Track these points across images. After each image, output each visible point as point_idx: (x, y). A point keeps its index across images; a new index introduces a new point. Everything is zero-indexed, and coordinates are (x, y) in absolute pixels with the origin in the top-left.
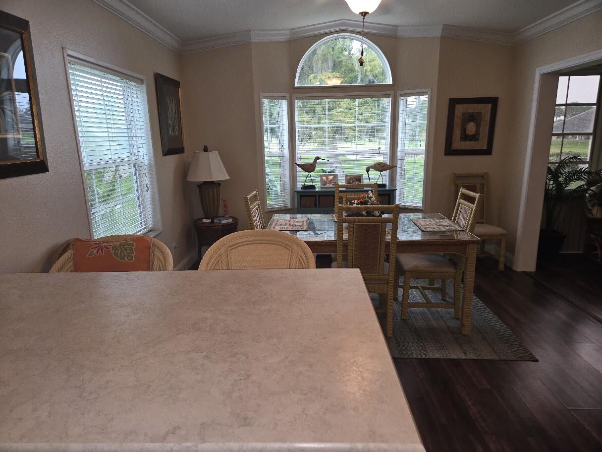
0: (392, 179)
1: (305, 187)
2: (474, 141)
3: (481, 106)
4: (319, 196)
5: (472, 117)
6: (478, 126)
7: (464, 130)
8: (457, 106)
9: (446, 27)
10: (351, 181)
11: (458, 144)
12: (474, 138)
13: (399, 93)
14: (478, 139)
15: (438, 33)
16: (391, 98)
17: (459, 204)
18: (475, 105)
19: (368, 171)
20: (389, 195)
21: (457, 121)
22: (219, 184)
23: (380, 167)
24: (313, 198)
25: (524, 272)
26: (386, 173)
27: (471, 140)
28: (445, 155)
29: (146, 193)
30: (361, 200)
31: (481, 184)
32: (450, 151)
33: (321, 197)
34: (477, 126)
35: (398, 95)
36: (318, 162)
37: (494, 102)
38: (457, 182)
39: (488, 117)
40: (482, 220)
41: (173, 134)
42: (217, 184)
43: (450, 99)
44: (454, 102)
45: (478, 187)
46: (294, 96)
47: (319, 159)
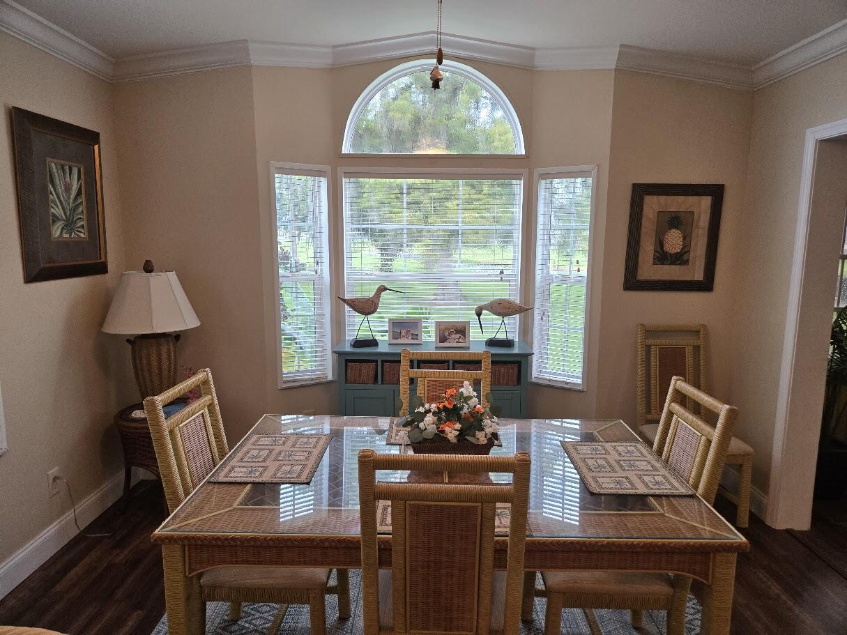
0: (526, 330)
1: (358, 343)
2: (680, 264)
3: (692, 200)
4: (383, 362)
5: (675, 221)
6: (686, 237)
7: (660, 243)
8: (647, 198)
9: (626, 51)
10: (446, 334)
11: (649, 270)
12: (680, 258)
13: (538, 170)
14: (686, 262)
15: (611, 62)
16: (522, 181)
17: (671, 414)
18: (681, 198)
19: (479, 314)
20: (519, 363)
21: (648, 226)
22: (176, 339)
23: (503, 309)
24: (372, 366)
25: (788, 531)
26: (514, 321)
27: (673, 263)
28: (626, 289)
30: (446, 403)
31: (694, 346)
32: (633, 283)
33: (386, 365)
34: (684, 238)
35: (538, 175)
36: (384, 295)
37: (716, 192)
39: (704, 221)
41: (65, 236)
42: (171, 337)
43: (634, 185)
44: (640, 192)
45: (689, 352)
46: (340, 170)
47: (385, 289)
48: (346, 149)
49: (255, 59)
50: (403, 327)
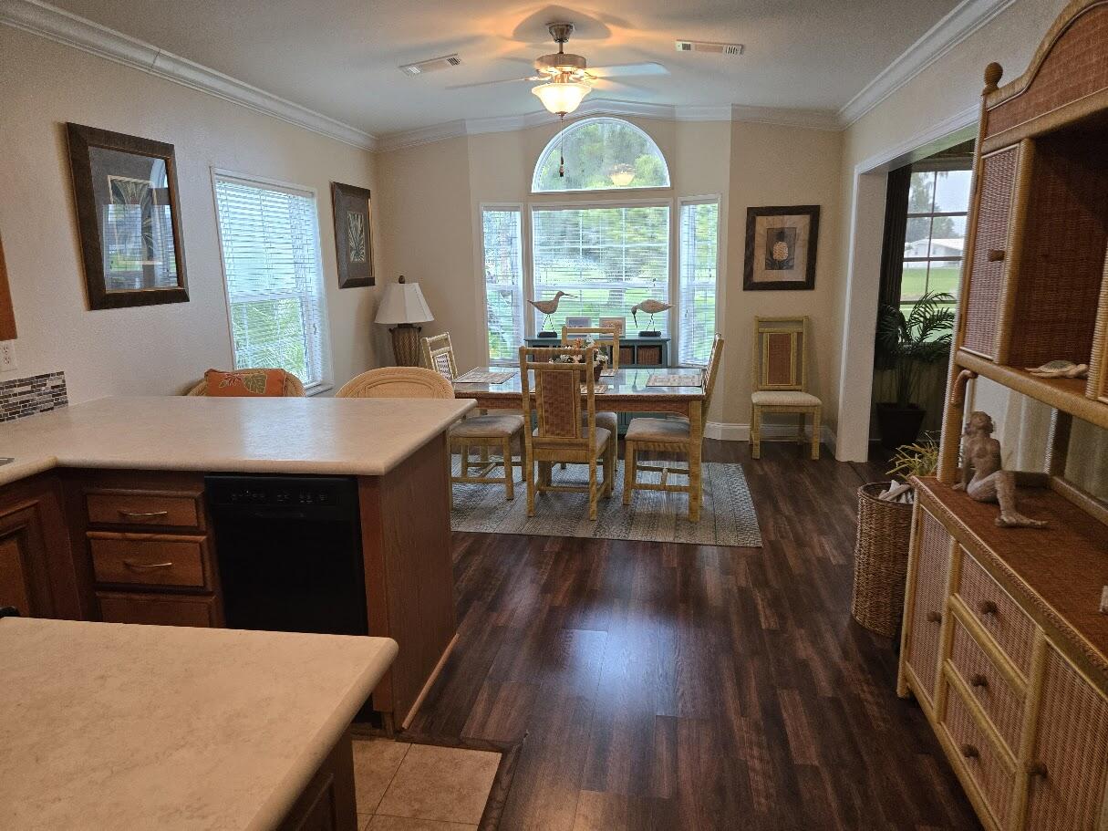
0: (673, 325)
1: (542, 335)
2: (787, 268)
3: (794, 218)
5: (780, 235)
6: (791, 248)
7: (770, 253)
8: (759, 219)
9: (737, 108)
11: (761, 274)
13: (680, 199)
14: (791, 267)
15: (729, 117)
16: (669, 208)
18: (786, 217)
19: (634, 313)
20: (660, 347)
21: (760, 240)
22: (420, 329)
23: (652, 307)
25: (849, 463)
26: (662, 316)
27: (781, 268)
28: (745, 289)
29: (313, 336)
31: (797, 333)
32: (750, 285)
34: (789, 247)
35: (679, 203)
37: (813, 212)
38: (761, 330)
39: (804, 234)
40: (799, 387)
41: (356, 260)
42: (418, 329)
43: (748, 208)
44: (754, 213)
45: (794, 338)
46: (530, 205)
47: (563, 294)
48: (535, 189)
49: (470, 131)
50: (577, 324)
